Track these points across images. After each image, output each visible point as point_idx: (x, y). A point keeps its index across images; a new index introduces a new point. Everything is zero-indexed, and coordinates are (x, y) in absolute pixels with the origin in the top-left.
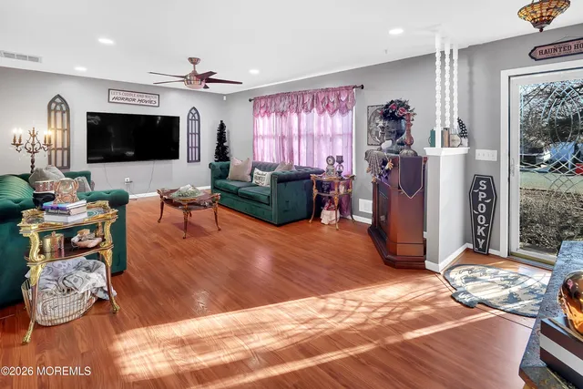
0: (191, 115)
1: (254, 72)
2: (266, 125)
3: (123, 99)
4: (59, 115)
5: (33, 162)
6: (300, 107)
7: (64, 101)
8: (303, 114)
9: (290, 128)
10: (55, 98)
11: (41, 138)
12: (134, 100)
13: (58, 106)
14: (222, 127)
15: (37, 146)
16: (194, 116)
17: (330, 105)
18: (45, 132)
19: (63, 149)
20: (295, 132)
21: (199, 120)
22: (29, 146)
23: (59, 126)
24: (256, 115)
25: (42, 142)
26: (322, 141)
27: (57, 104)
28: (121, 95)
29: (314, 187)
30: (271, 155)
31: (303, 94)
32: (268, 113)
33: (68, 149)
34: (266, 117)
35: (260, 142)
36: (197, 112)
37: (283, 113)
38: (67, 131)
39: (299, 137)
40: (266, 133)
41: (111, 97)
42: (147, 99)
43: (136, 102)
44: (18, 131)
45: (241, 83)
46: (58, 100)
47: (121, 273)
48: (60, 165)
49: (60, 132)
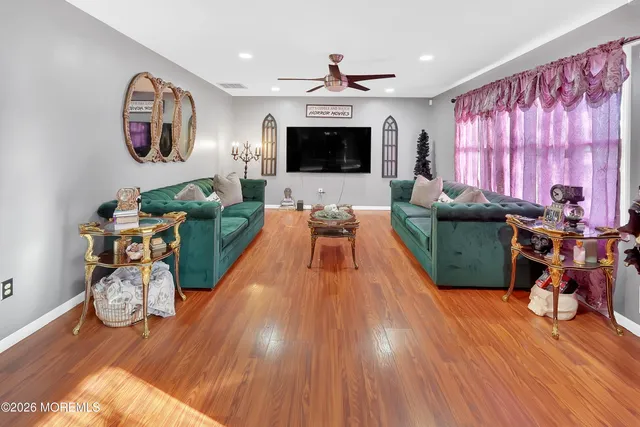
0: (387, 125)
1: (426, 58)
2: (470, 132)
3: (318, 113)
4: (270, 130)
5: (246, 168)
6: (513, 100)
7: (273, 120)
8: (520, 112)
9: (500, 136)
10: (267, 117)
11: (252, 149)
12: (328, 113)
13: (269, 122)
14: (424, 137)
15: (249, 156)
16: (390, 125)
17: (567, 88)
18: (257, 144)
19: (272, 159)
20: (507, 142)
21: (396, 131)
22: (244, 156)
23: (270, 140)
24: (458, 121)
25: (254, 153)
26: (551, 158)
28: (317, 109)
29: (515, 239)
30: (474, 175)
31: (520, 77)
32: (471, 116)
33: (275, 159)
34: (469, 122)
35: (462, 156)
36: (394, 122)
37: (488, 114)
38: (275, 143)
39: (513, 150)
40: (470, 144)
41: (309, 111)
42: (341, 111)
43: (330, 115)
44: (236, 144)
45: (393, 76)
46: (270, 118)
47: (209, 290)
48: (269, 172)
49: (270, 145)
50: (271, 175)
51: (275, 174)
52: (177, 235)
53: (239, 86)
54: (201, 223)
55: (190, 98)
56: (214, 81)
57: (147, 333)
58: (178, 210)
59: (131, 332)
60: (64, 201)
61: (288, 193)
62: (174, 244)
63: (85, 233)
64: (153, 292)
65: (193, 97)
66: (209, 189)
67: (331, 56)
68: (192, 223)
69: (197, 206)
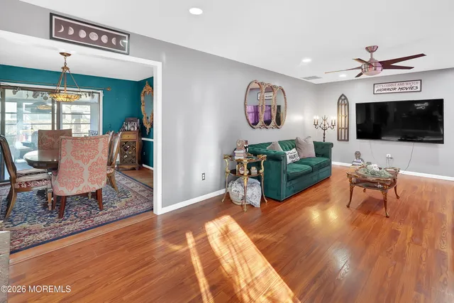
3: (385, 90)
4: (343, 106)
5: (324, 135)
7: (346, 98)
10: (341, 96)
11: (329, 121)
12: (395, 89)
13: (343, 101)
15: (327, 126)
18: (333, 117)
19: (345, 129)
22: (322, 126)
23: (343, 114)
25: (330, 124)
27: (343, 100)
28: (385, 86)
33: (348, 128)
38: (348, 116)
41: (376, 89)
42: (408, 86)
43: (397, 91)
44: (317, 118)
45: (422, 55)
46: (343, 98)
47: (279, 201)
48: (343, 138)
49: (343, 118)
50: (344, 140)
51: (348, 140)
52: (262, 167)
53: (315, 77)
54: (275, 163)
55: (282, 90)
56: (299, 76)
57: (245, 210)
58: (264, 154)
59: (240, 207)
60: (221, 145)
61: (358, 155)
62: (262, 171)
63: (225, 158)
64: (249, 192)
65: (285, 90)
66: (293, 146)
67: (367, 48)
68: (271, 162)
69: (273, 153)
